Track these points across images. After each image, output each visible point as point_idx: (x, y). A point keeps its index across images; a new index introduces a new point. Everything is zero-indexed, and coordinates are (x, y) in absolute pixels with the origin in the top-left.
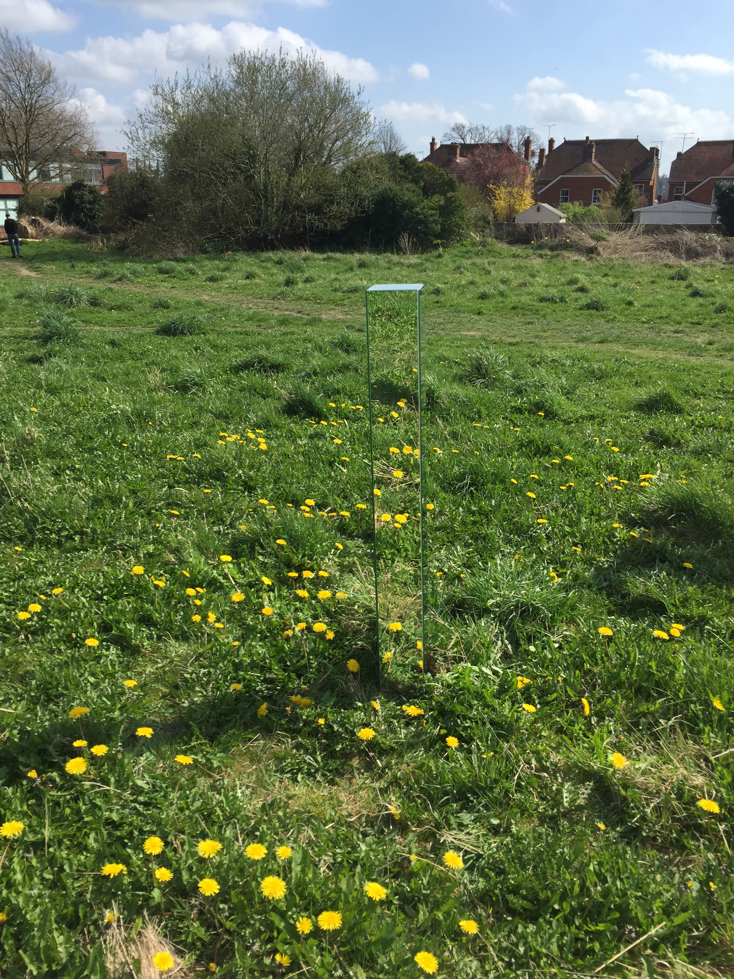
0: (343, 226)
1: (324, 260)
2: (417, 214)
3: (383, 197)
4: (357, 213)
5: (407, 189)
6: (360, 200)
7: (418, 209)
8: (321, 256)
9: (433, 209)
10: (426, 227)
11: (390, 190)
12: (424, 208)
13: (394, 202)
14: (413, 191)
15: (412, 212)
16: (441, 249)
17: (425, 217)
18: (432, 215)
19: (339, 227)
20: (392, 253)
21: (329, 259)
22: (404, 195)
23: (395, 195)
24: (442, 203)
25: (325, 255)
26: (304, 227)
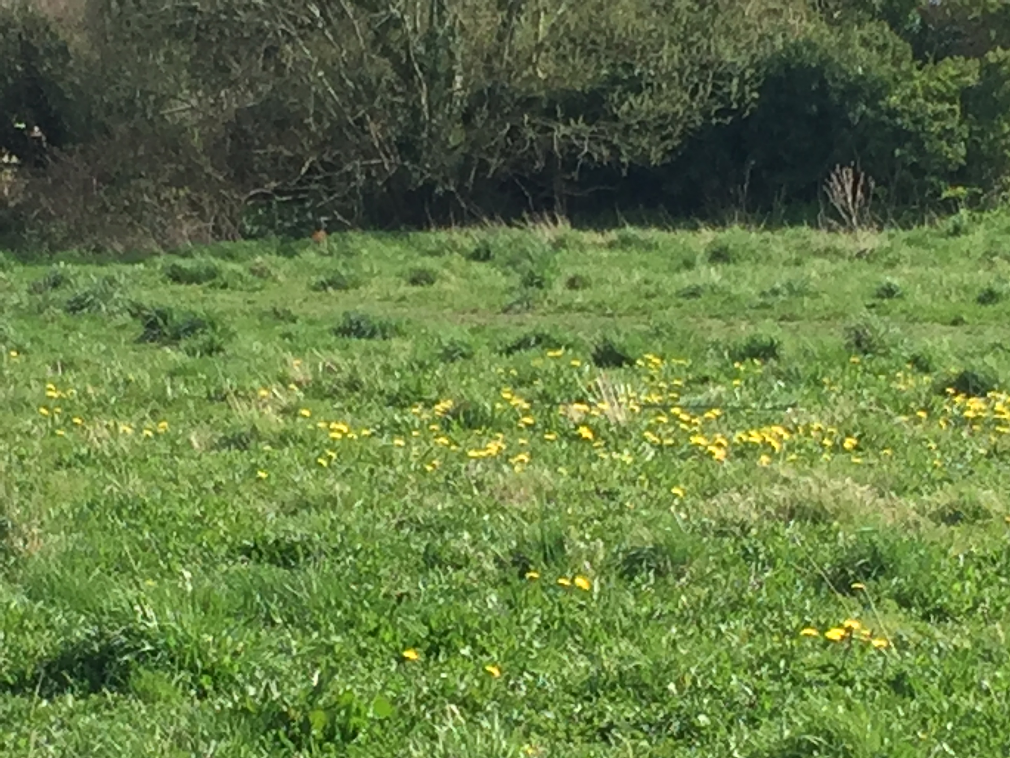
0: (666, 152)
1: (611, 245)
2: (893, 113)
3: (787, 68)
4: (706, 115)
5: (865, 43)
6: (719, 76)
7: (894, 100)
8: (599, 238)
9: (942, 98)
10: (919, 149)
11: (811, 46)
12: (914, 96)
13: (823, 82)
14: (881, 49)
15: (876, 108)
16: (964, 212)
17: (916, 122)
18: (936, 116)
19: (656, 156)
20: (814, 225)
21: (625, 242)
22: (852, 59)
23: (825, 61)
24: (972, 80)
25: (613, 235)
26: (549, 155)
